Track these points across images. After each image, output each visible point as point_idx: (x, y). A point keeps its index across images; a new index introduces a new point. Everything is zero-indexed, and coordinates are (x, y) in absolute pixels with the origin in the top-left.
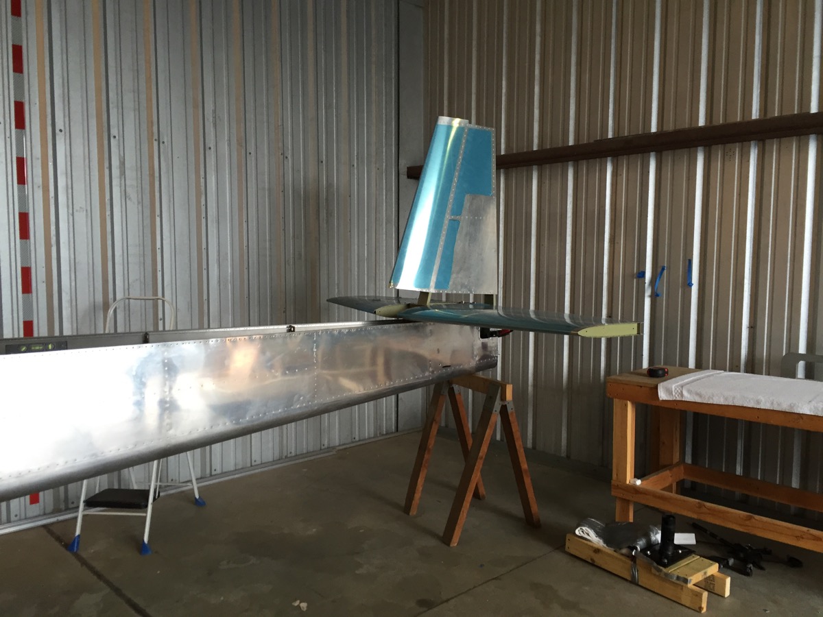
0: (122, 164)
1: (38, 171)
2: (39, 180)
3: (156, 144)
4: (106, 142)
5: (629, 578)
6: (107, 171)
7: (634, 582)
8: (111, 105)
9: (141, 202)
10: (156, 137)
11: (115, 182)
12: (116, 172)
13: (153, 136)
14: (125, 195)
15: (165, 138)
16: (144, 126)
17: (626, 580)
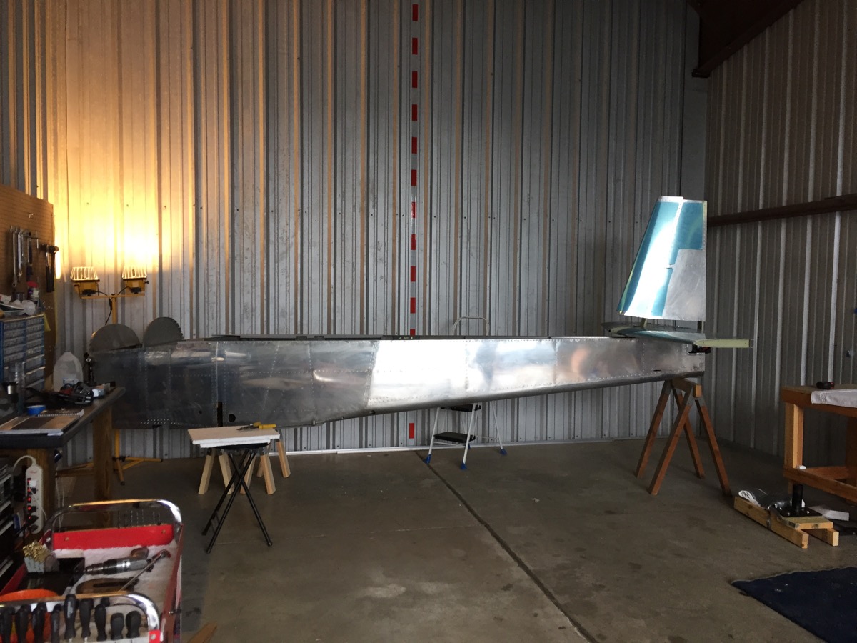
0: (469, 233)
1: (422, 241)
2: (422, 247)
3: (489, 219)
4: (460, 222)
5: (766, 526)
6: (459, 239)
7: (768, 528)
8: (464, 199)
9: (478, 257)
10: (490, 215)
11: (464, 246)
12: (465, 239)
13: (489, 215)
14: (469, 254)
15: (495, 215)
16: (483, 209)
17: (764, 527)
